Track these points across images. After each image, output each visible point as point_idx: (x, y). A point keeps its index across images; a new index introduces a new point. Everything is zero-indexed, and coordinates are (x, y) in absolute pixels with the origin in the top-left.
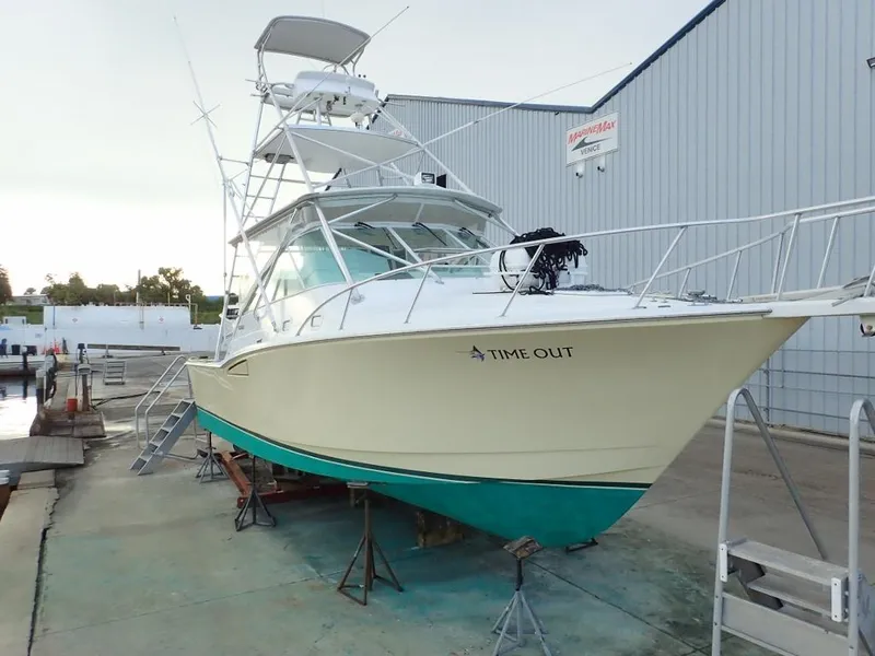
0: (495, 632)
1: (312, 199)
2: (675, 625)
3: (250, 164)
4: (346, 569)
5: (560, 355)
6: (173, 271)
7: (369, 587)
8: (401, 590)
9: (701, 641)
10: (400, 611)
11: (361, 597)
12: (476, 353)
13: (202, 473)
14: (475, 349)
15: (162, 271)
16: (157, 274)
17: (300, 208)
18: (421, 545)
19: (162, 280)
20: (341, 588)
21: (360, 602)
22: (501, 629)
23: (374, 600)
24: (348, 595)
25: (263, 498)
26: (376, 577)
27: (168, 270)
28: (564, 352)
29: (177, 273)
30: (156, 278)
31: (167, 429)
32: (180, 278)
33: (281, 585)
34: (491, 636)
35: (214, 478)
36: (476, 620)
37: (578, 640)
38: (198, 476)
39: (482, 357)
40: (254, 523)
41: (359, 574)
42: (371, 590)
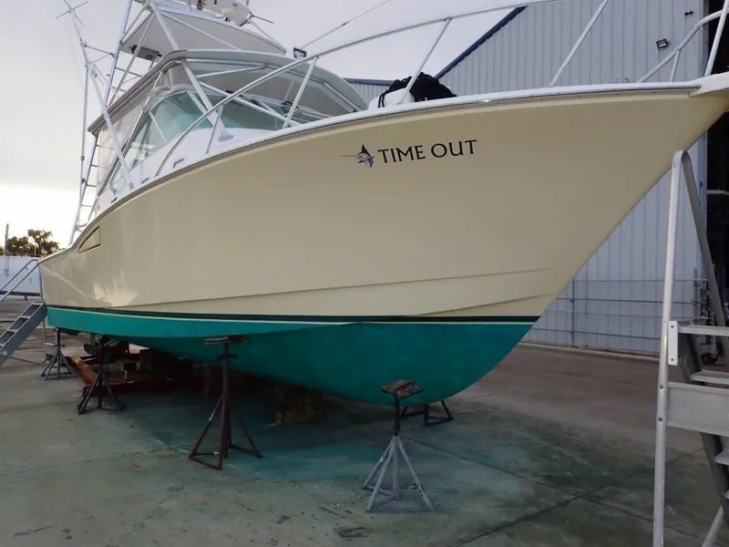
0: (365, 488)
1: (179, 59)
2: (548, 478)
3: (116, 57)
4: (195, 442)
5: (461, 153)
6: (42, 234)
7: (224, 455)
8: (259, 456)
9: (579, 490)
10: (258, 474)
11: (215, 462)
12: (365, 156)
13: (46, 372)
14: (364, 151)
15: (32, 233)
16: (26, 235)
17: (165, 72)
18: (279, 422)
19: (31, 240)
20: (194, 456)
21: (214, 467)
22: (374, 485)
23: (228, 465)
24: (200, 462)
25: (113, 387)
26: (231, 446)
27: (38, 233)
28: (466, 147)
29: (46, 235)
30: (25, 238)
31: (13, 331)
32: (49, 240)
33: (124, 456)
34: (363, 492)
35: (59, 377)
36: (344, 480)
37: (455, 492)
38: (43, 375)
39: (370, 160)
40: (100, 407)
41: (212, 445)
42: (226, 456)
